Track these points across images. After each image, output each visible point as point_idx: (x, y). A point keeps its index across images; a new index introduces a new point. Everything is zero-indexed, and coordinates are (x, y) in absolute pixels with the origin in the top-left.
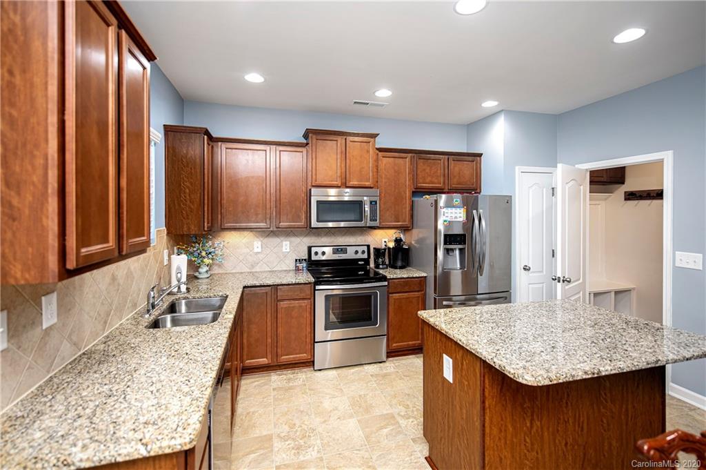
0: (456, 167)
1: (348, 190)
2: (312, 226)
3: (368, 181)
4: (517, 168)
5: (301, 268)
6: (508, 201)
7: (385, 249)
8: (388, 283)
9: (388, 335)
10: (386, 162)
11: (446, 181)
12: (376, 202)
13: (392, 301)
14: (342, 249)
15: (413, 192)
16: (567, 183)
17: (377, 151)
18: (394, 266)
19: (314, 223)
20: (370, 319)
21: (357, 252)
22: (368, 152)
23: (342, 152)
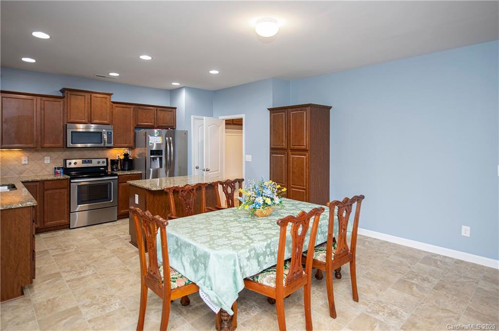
0: (161, 114)
1: (93, 125)
2: (68, 146)
3: (106, 120)
4: (192, 116)
5: (59, 172)
6: (186, 133)
7: (118, 160)
8: (118, 177)
9: (118, 206)
10: (117, 110)
11: (156, 122)
12: (111, 133)
13: (121, 187)
14: (89, 161)
15: (135, 127)
16: (209, 126)
17: (112, 103)
18: (123, 170)
19: (70, 144)
20: (107, 198)
21: (99, 162)
22: (106, 103)
23: (88, 103)
